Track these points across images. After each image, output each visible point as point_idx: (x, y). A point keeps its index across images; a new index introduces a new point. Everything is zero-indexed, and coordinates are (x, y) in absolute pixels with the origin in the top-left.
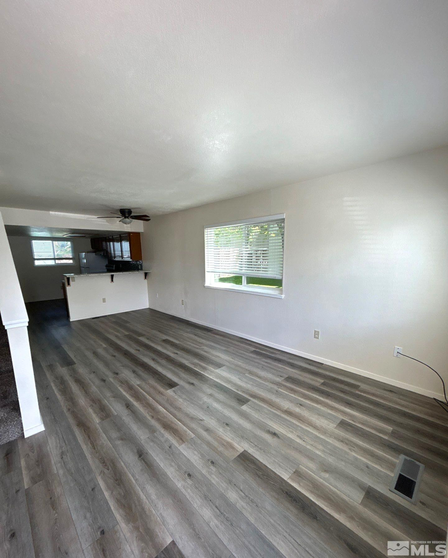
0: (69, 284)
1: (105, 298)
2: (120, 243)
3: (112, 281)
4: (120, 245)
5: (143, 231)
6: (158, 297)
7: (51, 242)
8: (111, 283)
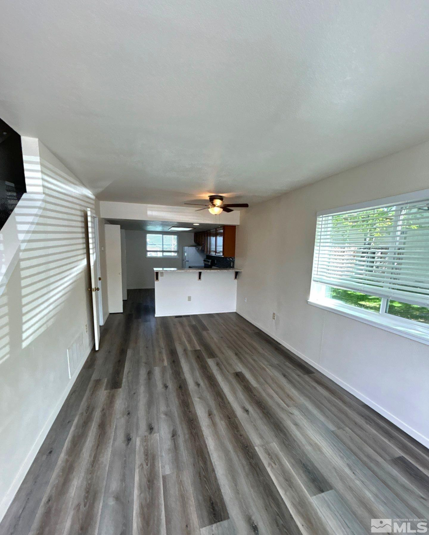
0: (157, 279)
1: (190, 297)
2: (215, 237)
3: (200, 278)
4: (215, 240)
5: (239, 224)
6: (246, 302)
7: (161, 235)
8: (198, 280)
